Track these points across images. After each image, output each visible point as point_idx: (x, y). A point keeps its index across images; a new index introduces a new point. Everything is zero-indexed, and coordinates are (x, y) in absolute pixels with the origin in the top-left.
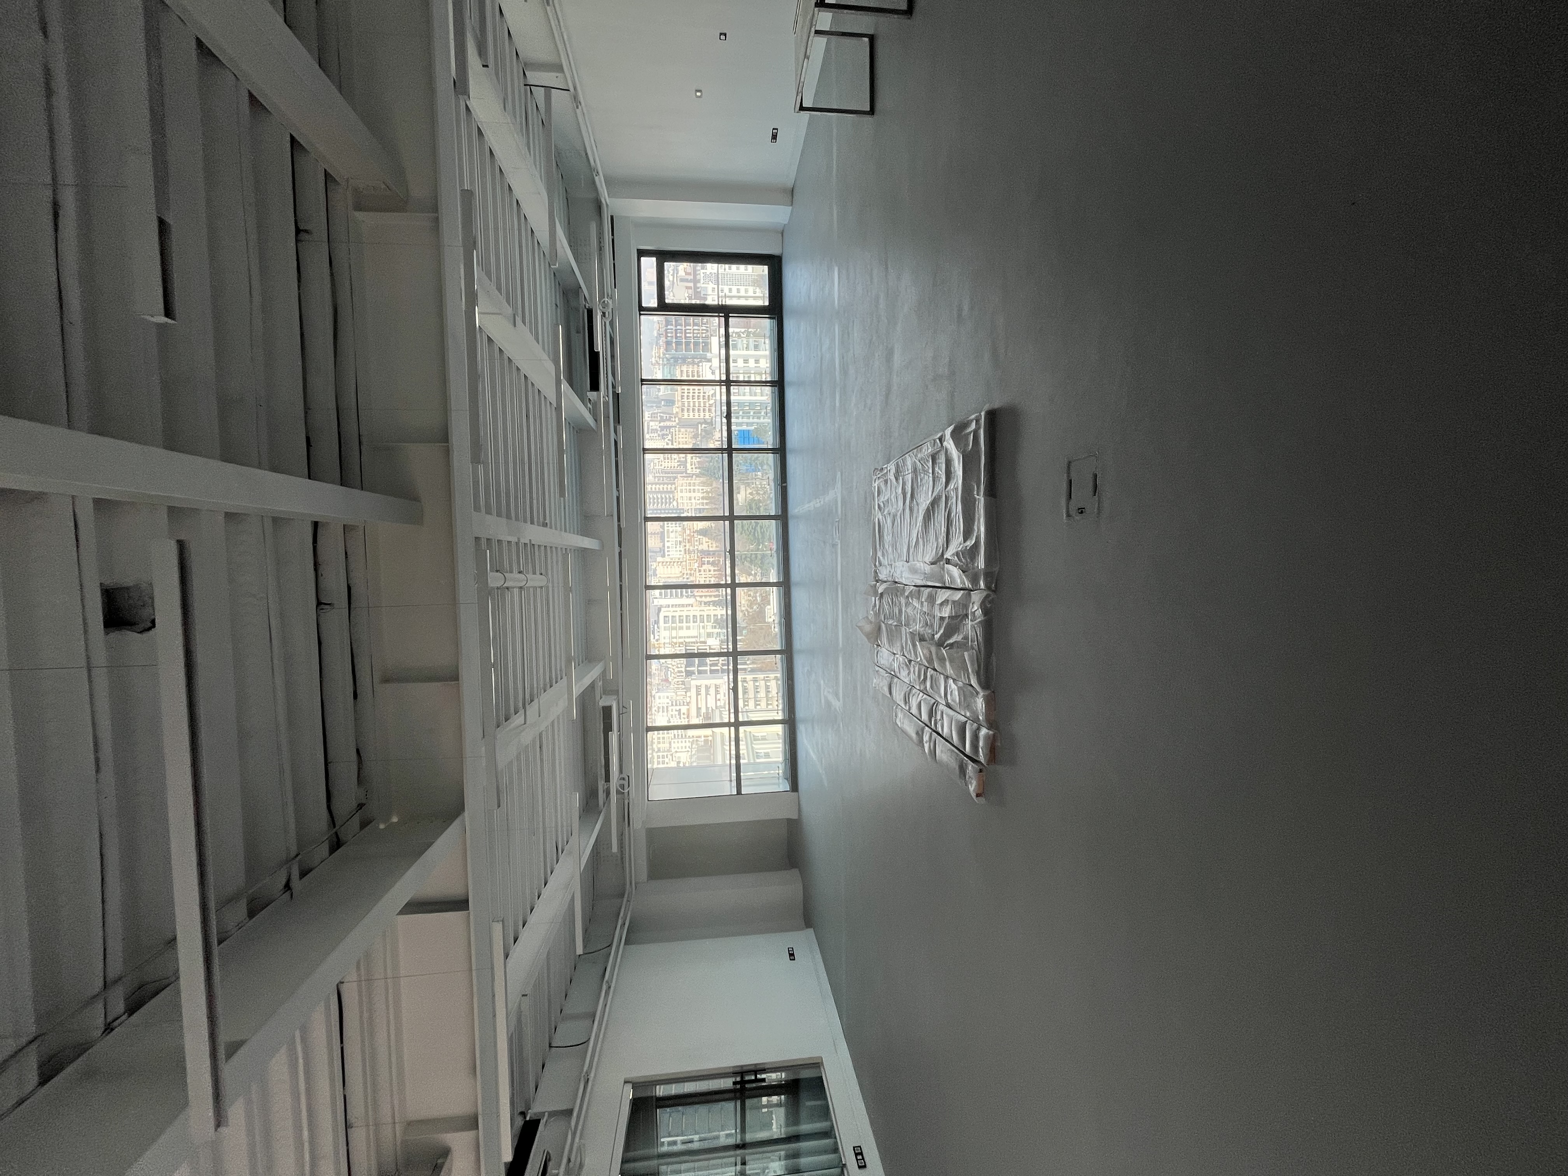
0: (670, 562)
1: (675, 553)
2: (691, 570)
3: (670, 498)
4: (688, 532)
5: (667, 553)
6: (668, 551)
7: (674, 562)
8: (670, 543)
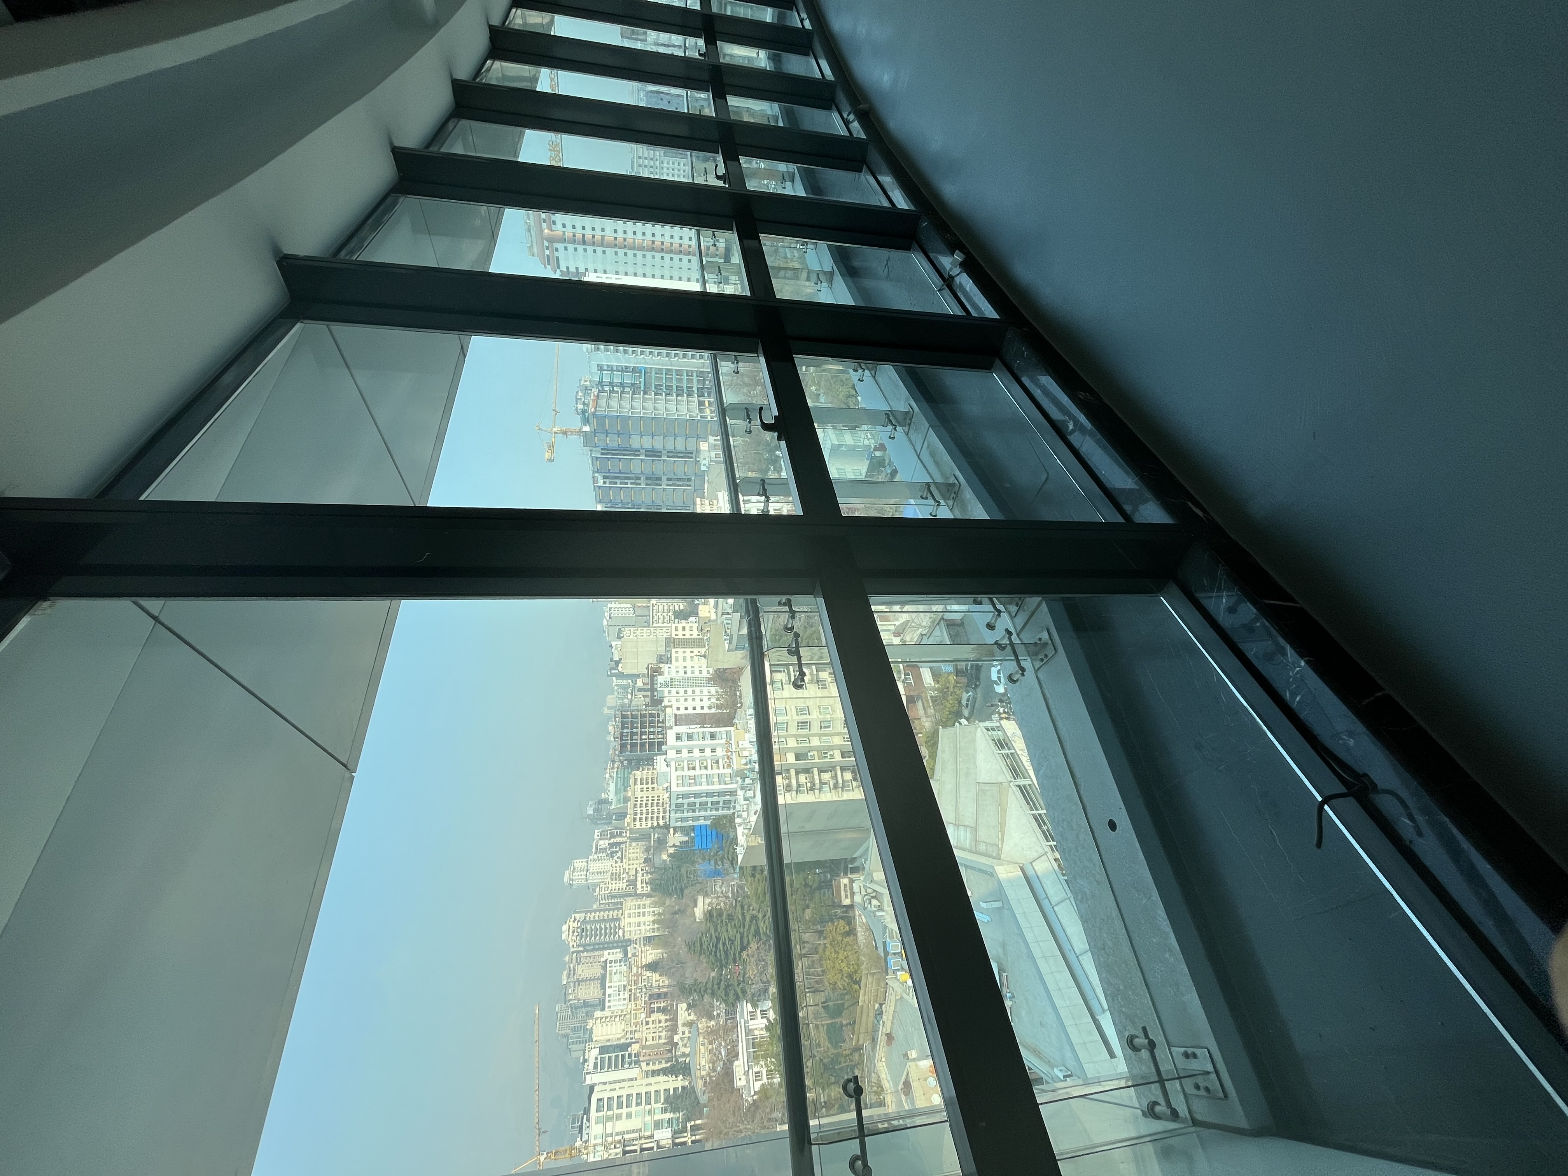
0: (611, 1017)
1: (617, 1003)
2: (636, 1024)
3: (615, 928)
4: (635, 970)
5: (607, 1004)
6: (609, 1001)
7: (616, 1016)
8: (613, 989)
